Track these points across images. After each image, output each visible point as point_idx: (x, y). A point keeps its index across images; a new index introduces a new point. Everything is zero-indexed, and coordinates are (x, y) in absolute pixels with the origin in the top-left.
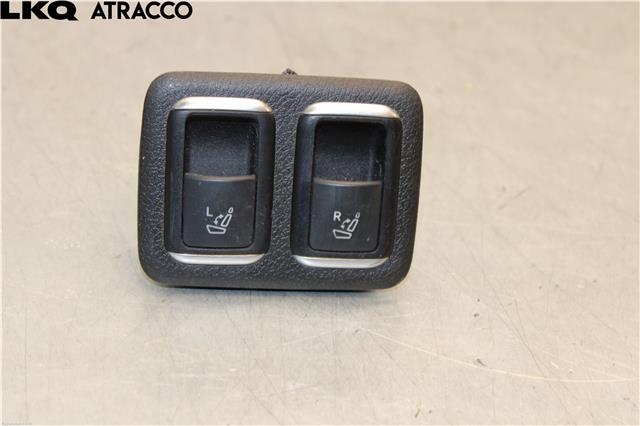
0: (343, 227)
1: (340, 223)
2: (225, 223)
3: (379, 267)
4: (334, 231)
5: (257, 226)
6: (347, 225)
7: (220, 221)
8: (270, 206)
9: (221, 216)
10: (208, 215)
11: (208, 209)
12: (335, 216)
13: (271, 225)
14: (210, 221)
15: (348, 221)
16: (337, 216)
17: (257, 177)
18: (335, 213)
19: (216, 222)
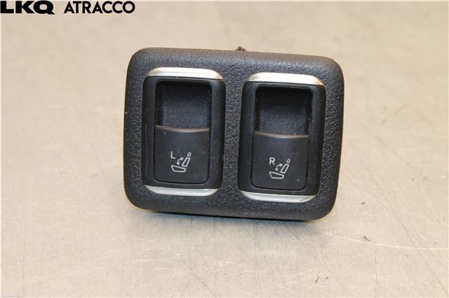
0: (277, 169)
1: (275, 167)
2: (185, 164)
3: (309, 202)
4: (270, 172)
5: (211, 167)
6: (280, 168)
7: (181, 162)
8: (222, 152)
9: (182, 159)
10: (172, 157)
11: (172, 153)
12: (271, 161)
13: (222, 167)
14: (174, 162)
15: (281, 165)
16: (272, 161)
17: (210, 130)
18: (271, 158)
19: (178, 163)
